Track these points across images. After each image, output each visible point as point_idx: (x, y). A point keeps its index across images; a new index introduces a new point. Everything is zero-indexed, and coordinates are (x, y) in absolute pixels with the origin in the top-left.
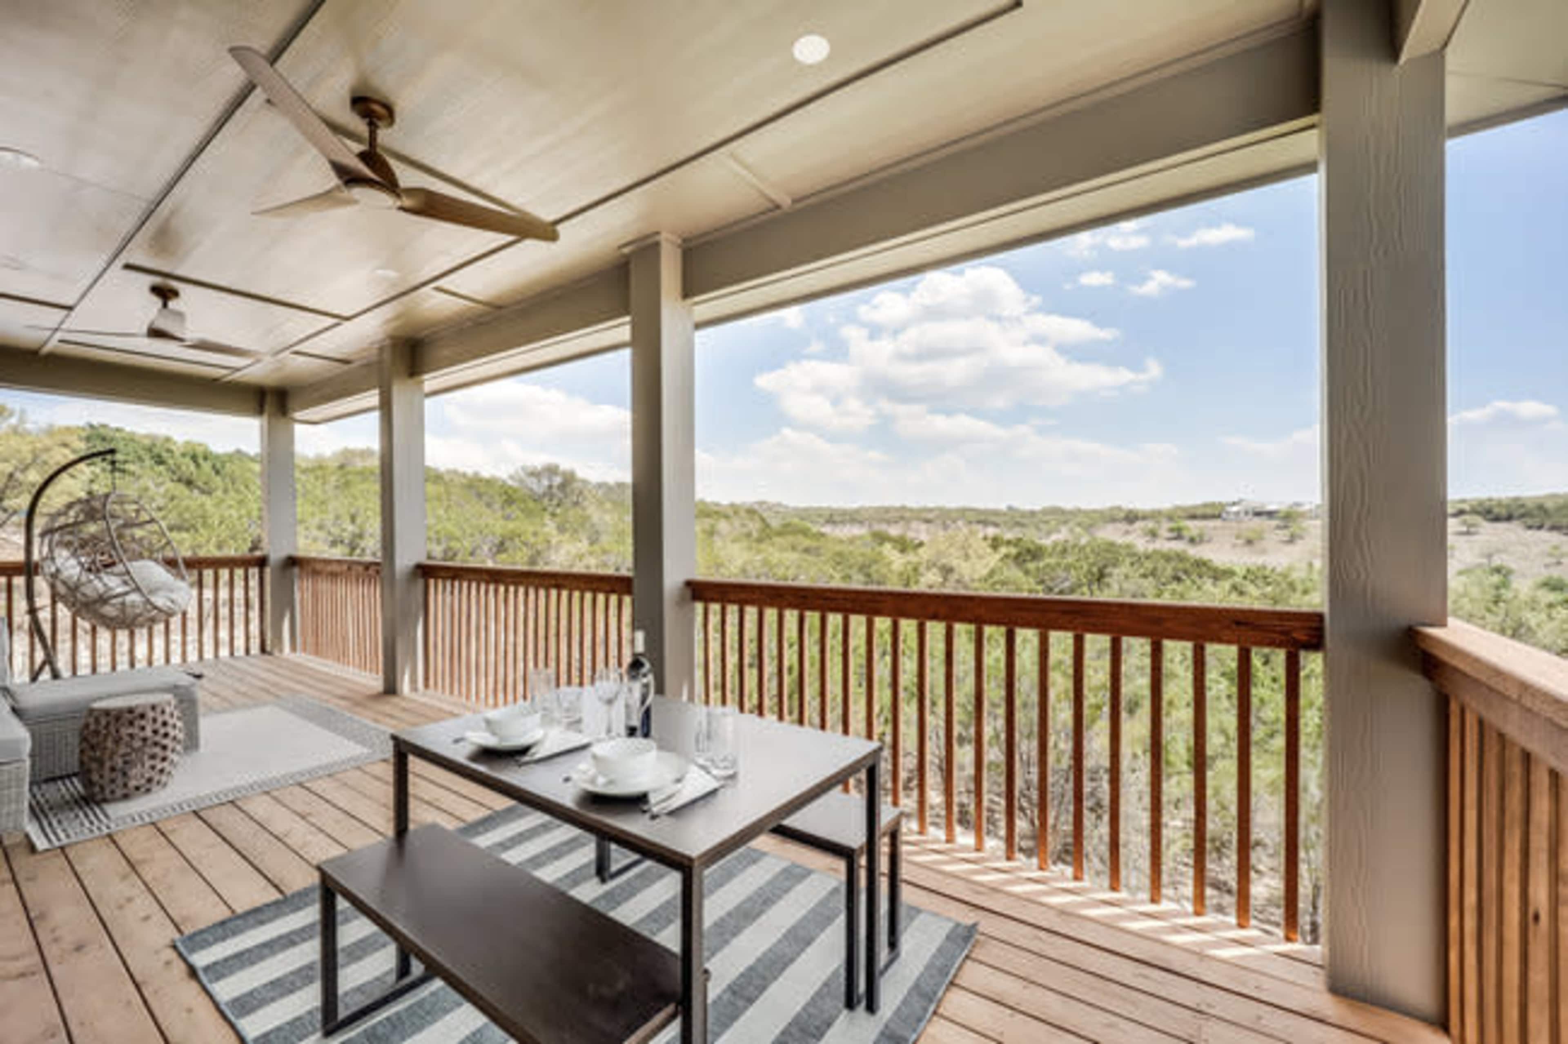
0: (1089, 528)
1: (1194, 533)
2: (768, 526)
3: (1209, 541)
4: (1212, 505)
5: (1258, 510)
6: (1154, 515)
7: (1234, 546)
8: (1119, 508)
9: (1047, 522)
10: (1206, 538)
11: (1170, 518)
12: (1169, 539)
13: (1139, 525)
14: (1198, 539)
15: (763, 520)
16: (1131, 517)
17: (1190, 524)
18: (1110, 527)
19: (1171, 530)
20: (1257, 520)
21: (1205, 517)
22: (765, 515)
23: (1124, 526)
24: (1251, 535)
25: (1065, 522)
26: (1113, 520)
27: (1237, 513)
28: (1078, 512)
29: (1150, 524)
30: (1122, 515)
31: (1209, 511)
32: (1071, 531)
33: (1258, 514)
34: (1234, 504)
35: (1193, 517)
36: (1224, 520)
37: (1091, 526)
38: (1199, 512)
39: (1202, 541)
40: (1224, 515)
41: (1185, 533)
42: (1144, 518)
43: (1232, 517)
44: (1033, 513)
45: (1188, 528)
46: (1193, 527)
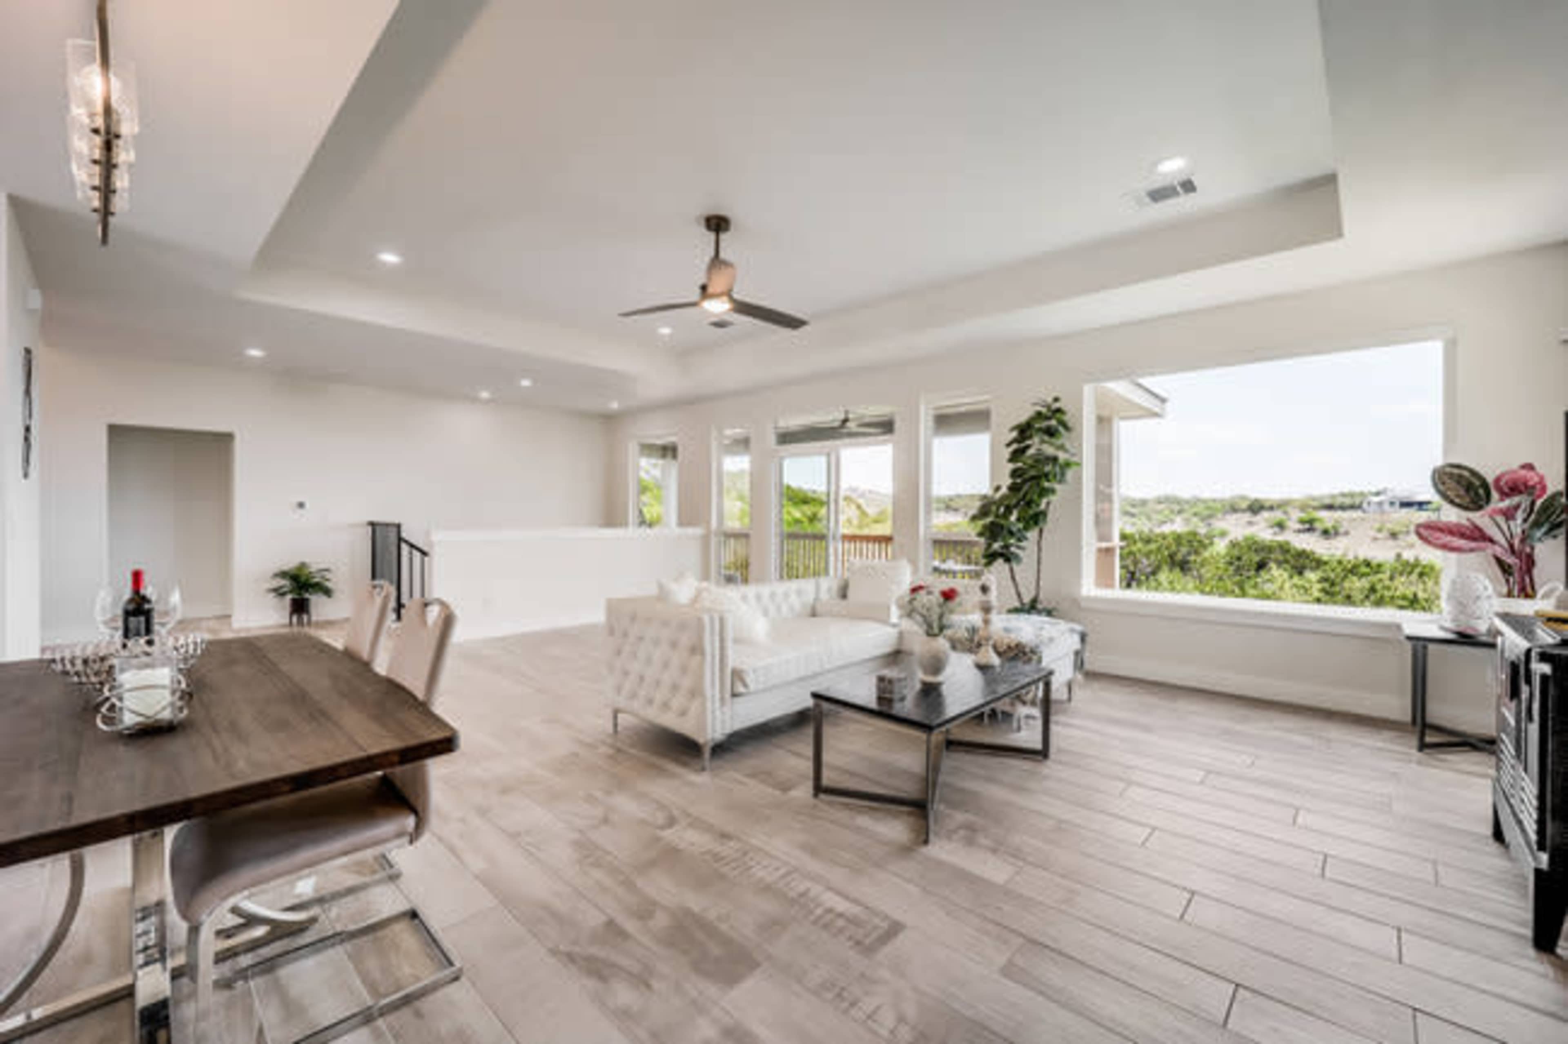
0: (1206, 519)
1: (1329, 525)
2: (864, 514)
3: (1347, 533)
4: (1352, 495)
5: (1405, 500)
6: (1282, 505)
7: (1375, 539)
8: (1243, 498)
9: (1159, 512)
10: (1342, 530)
11: (1303, 508)
12: (1299, 531)
13: (1266, 514)
14: (1332, 532)
15: (859, 507)
16: (1256, 508)
17: (1324, 514)
18: (1233, 518)
19: (1302, 522)
20: (1405, 511)
21: (1343, 508)
22: (861, 501)
23: (1247, 517)
24: (1397, 529)
25: (1180, 512)
26: (1234, 509)
27: (1380, 504)
28: (1196, 501)
29: (1278, 515)
30: (1244, 505)
31: (1348, 501)
32: (1187, 521)
33: (1406, 505)
34: (1378, 494)
35: (1330, 507)
36: (1364, 511)
37: (1210, 516)
38: (1339, 501)
39: (1337, 534)
40: (1365, 505)
41: (1317, 525)
42: (1271, 508)
43: (1373, 507)
44: (1144, 503)
45: (1319, 520)
46: (1327, 518)
